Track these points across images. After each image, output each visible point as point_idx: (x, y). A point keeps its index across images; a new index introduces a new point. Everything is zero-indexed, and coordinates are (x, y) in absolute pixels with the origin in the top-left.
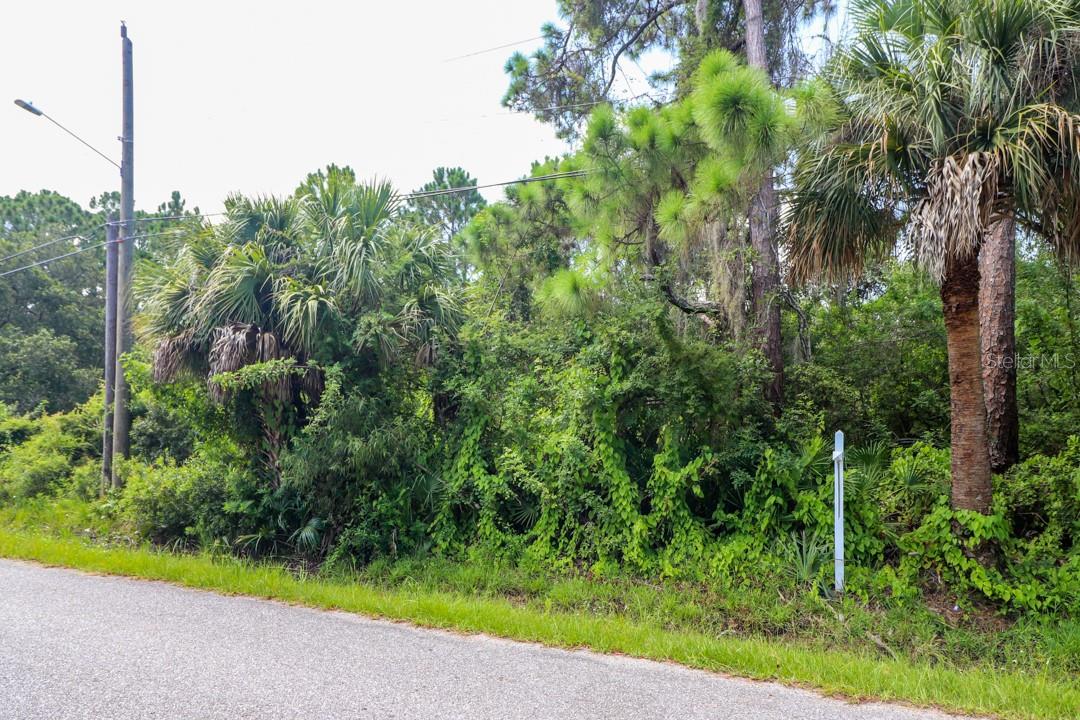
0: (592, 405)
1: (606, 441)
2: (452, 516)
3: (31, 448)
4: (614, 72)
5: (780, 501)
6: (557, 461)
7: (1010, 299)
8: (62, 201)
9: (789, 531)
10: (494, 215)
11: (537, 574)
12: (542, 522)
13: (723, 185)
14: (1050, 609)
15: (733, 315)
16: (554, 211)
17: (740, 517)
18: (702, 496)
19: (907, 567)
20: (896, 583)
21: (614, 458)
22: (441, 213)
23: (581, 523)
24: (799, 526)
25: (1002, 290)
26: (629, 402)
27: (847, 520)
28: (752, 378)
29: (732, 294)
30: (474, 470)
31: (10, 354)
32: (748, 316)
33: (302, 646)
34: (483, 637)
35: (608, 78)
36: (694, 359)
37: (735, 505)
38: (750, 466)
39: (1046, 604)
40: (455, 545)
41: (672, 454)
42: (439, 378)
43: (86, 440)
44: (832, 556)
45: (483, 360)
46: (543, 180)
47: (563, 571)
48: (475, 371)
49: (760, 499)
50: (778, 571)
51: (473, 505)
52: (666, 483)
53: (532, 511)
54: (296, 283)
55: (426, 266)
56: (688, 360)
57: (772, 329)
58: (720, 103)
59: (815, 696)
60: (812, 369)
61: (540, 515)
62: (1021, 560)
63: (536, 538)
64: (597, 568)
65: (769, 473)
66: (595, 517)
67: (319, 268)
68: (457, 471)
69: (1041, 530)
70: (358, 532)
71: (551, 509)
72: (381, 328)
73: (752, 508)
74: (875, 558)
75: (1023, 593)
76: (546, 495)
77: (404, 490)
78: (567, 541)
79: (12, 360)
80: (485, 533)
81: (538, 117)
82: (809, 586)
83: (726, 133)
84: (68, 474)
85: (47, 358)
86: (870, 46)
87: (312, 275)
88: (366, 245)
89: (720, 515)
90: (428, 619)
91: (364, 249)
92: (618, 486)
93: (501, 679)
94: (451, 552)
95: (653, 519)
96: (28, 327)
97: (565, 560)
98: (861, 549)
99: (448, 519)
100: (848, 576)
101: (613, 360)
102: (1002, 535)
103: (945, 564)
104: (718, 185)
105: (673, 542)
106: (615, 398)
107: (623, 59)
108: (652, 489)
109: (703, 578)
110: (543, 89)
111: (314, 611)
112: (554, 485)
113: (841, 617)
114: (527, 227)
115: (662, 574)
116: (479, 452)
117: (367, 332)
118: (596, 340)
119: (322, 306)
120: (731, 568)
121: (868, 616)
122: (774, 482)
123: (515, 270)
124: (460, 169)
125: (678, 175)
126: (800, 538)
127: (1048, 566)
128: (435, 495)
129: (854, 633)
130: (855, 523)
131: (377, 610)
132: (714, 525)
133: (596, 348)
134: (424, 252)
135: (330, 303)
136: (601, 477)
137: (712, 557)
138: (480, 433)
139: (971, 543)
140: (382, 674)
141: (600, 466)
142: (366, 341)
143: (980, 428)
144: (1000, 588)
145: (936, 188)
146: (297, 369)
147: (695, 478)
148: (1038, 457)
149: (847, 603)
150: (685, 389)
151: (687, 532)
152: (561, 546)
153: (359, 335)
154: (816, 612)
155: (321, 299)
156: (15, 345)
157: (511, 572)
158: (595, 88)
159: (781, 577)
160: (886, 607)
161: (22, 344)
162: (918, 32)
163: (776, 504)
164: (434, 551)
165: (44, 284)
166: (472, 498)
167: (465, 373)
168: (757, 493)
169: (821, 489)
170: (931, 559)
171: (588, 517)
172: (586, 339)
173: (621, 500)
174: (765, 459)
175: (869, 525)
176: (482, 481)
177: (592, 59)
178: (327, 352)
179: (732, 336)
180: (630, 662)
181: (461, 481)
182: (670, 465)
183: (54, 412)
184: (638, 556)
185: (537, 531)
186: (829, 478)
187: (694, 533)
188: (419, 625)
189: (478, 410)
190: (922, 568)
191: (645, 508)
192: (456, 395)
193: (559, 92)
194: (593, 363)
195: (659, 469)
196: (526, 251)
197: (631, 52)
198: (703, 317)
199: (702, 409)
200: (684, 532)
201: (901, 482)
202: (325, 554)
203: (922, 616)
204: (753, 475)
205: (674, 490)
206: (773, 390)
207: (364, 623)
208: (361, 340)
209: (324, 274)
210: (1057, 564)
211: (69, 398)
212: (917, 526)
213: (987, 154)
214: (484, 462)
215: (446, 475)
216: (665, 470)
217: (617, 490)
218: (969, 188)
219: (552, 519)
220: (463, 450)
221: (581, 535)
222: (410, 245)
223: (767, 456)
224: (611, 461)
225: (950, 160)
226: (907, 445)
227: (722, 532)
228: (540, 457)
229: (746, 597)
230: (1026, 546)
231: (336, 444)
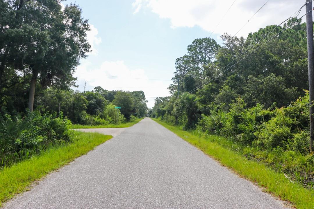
3: (272, 123)
8: (274, 27)
31: (260, 85)
43: (297, 120)
79: (261, 88)
84: (291, 137)
85: (274, 85)
96: (266, 74)
156: (262, 81)
161: (264, 80)
165: (271, 57)
183: (281, 107)
211: (283, 102)
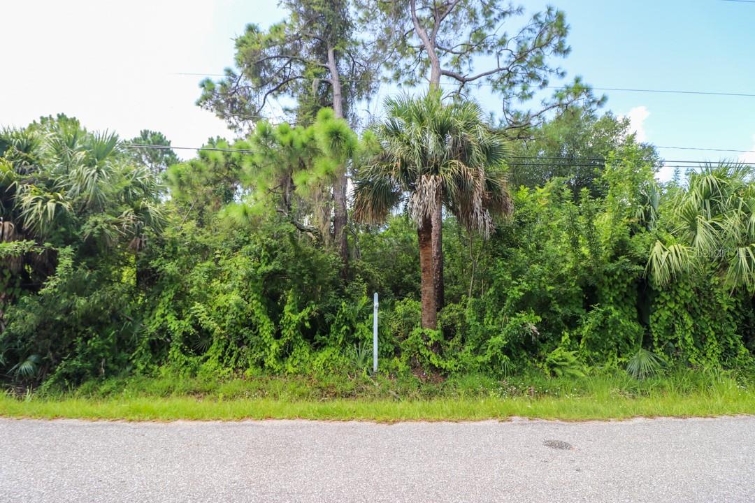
0: (250, 278)
1: (256, 299)
2: (149, 347)
4: (264, 102)
5: (348, 328)
6: (225, 310)
7: (440, 236)
9: (352, 344)
10: (192, 166)
11: (210, 379)
12: (213, 347)
13: (328, 171)
14: (459, 370)
15: (325, 234)
16: (229, 169)
17: (328, 337)
18: (310, 328)
19: (404, 357)
20: (400, 365)
21: (261, 308)
22: (143, 157)
23: (239, 347)
24: (357, 341)
25: (438, 232)
26: (271, 277)
27: (379, 336)
28: (334, 267)
29: (324, 224)
30: (168, 317)
32: (333, 236)
33: (35, 447)
34: (180, 422)
35: (261, 104)
36: (308, 255)
37: (326, 332)
38: (334, 310)
39: (458, 368)
40: (151, 366)
41: (294, 306)
42: (146, 259)
44: (372, 355)
45: (179, 250)
46: (223, 151)
47: (227, 376)
48: (173, 255)
49: (338, 328)
50: (348, 364)
51: (166, 340)
52: (290, 321)
53: (206, 341)
54: (37, 189)
55: (141, 190)
56: (305, 256)
57: (343, 243)
58: (330, 133)
59: (373, 423)
60: (361, 263)
61: (212, 344)
62: (448, 350)
63: (209, 357)
64: (248, 372)
65: (343, 314)
66: (249, 342)
67: (57, 182)
68: (154, 318)
69: (453, 336)
70: (74, 362)
71: (220, 339)
72: (105, 225)
73: (334, 332)
74: (391, 353)
75: (449, 364)
76: (218, 331)
77: (114, 332)
78: (229, 358)
80: (173, 357)
81: (217, 115)
82: (362, 370)
83: (332, 147)
86: (392, 122)
87: (50, 185)
88: (98, 171)
89: (318, 338)
90: (135, 416)
91: (97, 174)
92: (263, 324)
93: (198, 445)
94: (147, 371)
95: (282, 342)
97: (228, 369)
98: (385, 350)
99: (146, 350)
100: (379, 363)
101: (263, 254)
102: (441, 339)
103: (419, 353)
104: (326, 171)
105: (293, 353)
106: (263, 274)
107: (270, 97)
108: (282, 324)
109: (309, 372)
110: (223, 101)
111: (40, 421)
112: (223, 325)
113: (377, 384)
114: (211, 175)
115: (287, 372)
116: (173, 306)
117: (93, 227)
118: (252, 242)
119: (58, 207)
120: (324, 365)
121: (389, 382)
122: (346, 318)
123: (201, 198)
124: (160, 133)
125: (302, 162)
126: (358, 347)
127: (457, 351)
128: (138, 334)
129: (383, 391)
130: (382, 337)
131: (96, 415)
132: (315, 343)
133: (252, 247)
134: (140, 181)
135: (67, 206)
136: (253, 319)
137: (314, 360)
138: (173, 294)
139: (430, 343)
140: (109, 456)
141: (253, 313)
142: (92, 233)
143: (433, 291)
144: (441, 363)
145: (419, 188)
146: (36, 249)
147: (306, 318)
148: (451, 304)
149: (379, 377)
150: (303, 271)
151: (301, 348)
152: (225, 361)
153: (87, 229)
154: (366, 383)
155: (59, 202)
157: (191, 380)
158: (253, 107)
159: (349, 367)
160: (396, 377)
162: (410, 121)
163: (346, 330)
164: (134, 371)
166: (165, 335)
167: (165, 257)
168: (337, 325)
169: (366, 322)
170: (414, 352)
171: (243, 343)
172: (246, 241)
173: (264, 332)
174: (342, 307)
175: (388, 338)
176: (173, 324)
177: (253, 93)
178: (60, 238)
179: (324, 244)
180: (276, 423)
181: (158, 325)
182: (292, 311)
184: (274, 363)
185: (209, 353)
186: (370, 316)
187: (304, 348)
188: (131, 421)
189: (173, 280)
190: (410, 357)
191: (278, 335)
192: (158, 270)
193: (232, 105)
194: (250, 255)
195: (287, 314)
196: (210, 188)
197: (274, 94)
198: (309, 234)
199: (312, 281)
200: (299, 347)
201: (400, 317)
202: (41, 381)
203: (411, 379)
204: (336, 316)
205: (295, 325)
206: (343, 272)
207: (86, 424)
208: (88, 232)
209: (63, 186)
210: (460, 350)
212: (407, 337)
213: (437, 177)
214: (175, 312)
215: (146, 321)
216: (291, 314)
217: (262, 326)
218: (432, 190)
219: (220, 345)
220: (160, 305)
221: (239, 354)
222: (128, 175)
223: (343, 305)
224: (259, 310)
225: (424, 177)
226: (401, 300)
227: (319, 347)
228: (214, 308)
229: (332, 380)
230: (449, 343)
231: (63, 301)
